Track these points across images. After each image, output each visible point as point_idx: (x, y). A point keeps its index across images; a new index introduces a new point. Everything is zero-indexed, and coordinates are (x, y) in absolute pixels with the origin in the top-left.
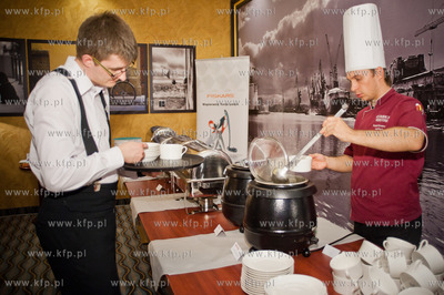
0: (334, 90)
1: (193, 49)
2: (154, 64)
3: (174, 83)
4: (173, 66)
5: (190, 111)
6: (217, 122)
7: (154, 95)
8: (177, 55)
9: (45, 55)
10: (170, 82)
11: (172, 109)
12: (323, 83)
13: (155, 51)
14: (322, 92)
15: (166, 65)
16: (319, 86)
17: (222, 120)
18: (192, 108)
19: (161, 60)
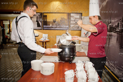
0: (110, 24)
1: (81, 14)
2: (71, 18)
3: (76, 23)
4: (76, 18)
5: (80, 30)
6: (86, 33)
7: (71, 26)
8: (77, 15)
9: (46, 16)
10: (75, 22)
11: (75, 29)
12: (108, 22)
13: (72, 14)
14: (108, 25)
15: (74, 18)
16: (107, 23)
17: (87, 33)
18: (80, 29)
19: (73, 17)
